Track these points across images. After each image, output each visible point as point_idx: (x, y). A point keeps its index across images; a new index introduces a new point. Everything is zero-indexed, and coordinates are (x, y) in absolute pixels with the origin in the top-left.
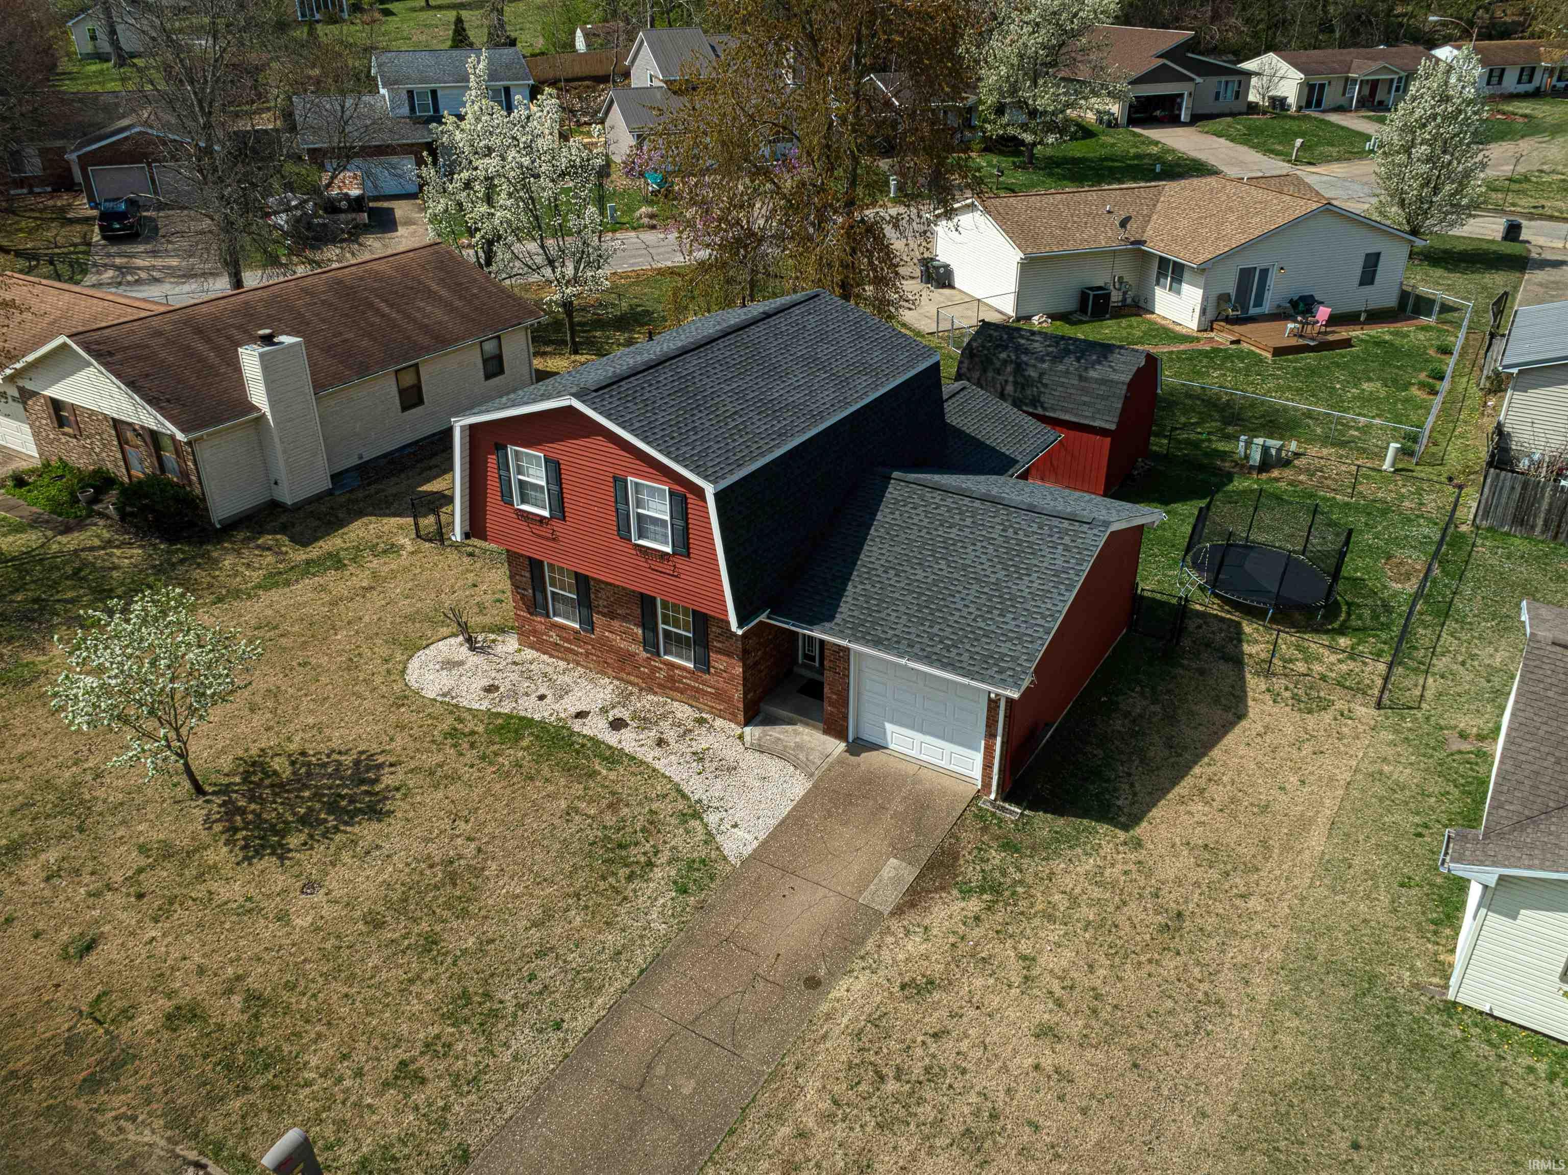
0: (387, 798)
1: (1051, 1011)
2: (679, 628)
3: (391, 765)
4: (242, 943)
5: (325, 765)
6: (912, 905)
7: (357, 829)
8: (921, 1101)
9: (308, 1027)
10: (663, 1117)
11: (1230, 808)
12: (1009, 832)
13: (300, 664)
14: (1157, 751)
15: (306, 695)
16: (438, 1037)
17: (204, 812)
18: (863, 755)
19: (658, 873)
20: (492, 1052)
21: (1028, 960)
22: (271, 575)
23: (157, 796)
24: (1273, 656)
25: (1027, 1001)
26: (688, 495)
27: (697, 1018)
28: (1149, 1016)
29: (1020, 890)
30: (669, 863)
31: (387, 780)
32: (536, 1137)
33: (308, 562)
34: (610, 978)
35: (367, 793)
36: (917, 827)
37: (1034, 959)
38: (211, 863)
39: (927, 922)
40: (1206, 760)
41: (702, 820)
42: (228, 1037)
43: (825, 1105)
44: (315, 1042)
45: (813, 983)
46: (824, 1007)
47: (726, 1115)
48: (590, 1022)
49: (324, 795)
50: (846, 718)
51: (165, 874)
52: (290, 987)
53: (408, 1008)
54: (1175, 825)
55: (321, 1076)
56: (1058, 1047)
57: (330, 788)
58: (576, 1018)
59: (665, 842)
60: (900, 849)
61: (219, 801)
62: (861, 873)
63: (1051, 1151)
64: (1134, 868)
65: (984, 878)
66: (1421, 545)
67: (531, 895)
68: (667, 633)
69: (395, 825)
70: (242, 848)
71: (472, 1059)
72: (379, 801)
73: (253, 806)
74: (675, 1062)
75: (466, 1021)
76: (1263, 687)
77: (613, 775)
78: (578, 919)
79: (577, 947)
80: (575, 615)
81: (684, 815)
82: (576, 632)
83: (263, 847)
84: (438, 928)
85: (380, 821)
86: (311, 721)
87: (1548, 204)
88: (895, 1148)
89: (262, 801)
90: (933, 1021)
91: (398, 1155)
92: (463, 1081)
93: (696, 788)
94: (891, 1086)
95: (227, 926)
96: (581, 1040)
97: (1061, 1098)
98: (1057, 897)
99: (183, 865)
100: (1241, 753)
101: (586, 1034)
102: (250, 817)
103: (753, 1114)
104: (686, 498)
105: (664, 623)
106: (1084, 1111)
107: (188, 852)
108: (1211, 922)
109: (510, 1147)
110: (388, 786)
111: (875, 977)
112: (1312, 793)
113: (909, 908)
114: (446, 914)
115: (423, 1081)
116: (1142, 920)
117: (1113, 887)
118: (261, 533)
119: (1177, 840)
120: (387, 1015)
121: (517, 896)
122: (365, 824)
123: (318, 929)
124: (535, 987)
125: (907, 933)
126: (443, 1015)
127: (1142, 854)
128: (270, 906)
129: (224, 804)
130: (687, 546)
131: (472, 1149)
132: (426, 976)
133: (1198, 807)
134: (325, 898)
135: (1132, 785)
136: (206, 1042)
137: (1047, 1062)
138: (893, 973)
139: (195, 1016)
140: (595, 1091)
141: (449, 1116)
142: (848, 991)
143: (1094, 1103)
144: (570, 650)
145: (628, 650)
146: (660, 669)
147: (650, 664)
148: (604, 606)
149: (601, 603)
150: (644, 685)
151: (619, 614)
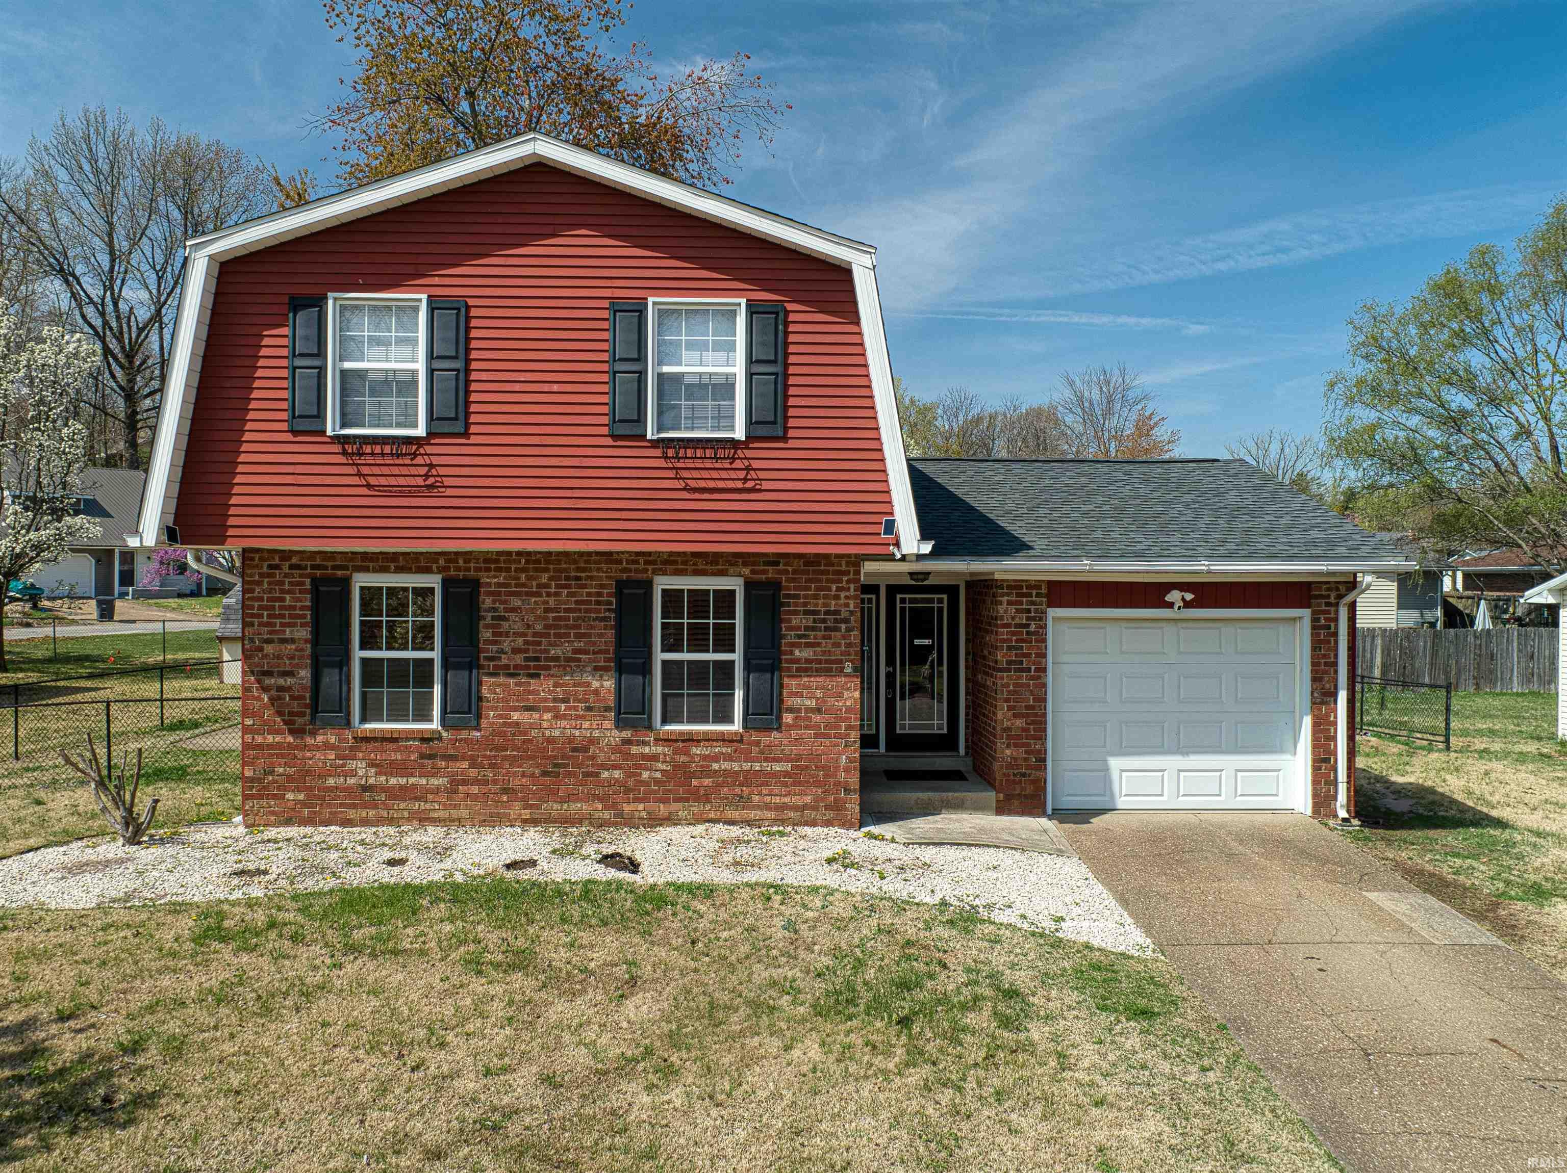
2: (707, 650)
18: (1094, 820)
26: (790, 307)
68: (673, 671)
82: (429, 740)
104: (786, 313)
105: (666, 647)
130: (782, 415)
144: (405, 792)
145: (571, 739)
146: (654, 758)
147: (627, 756)
148: (516, 651)
149: (506, 645)
150: (606, 815)
151: (556, 659)
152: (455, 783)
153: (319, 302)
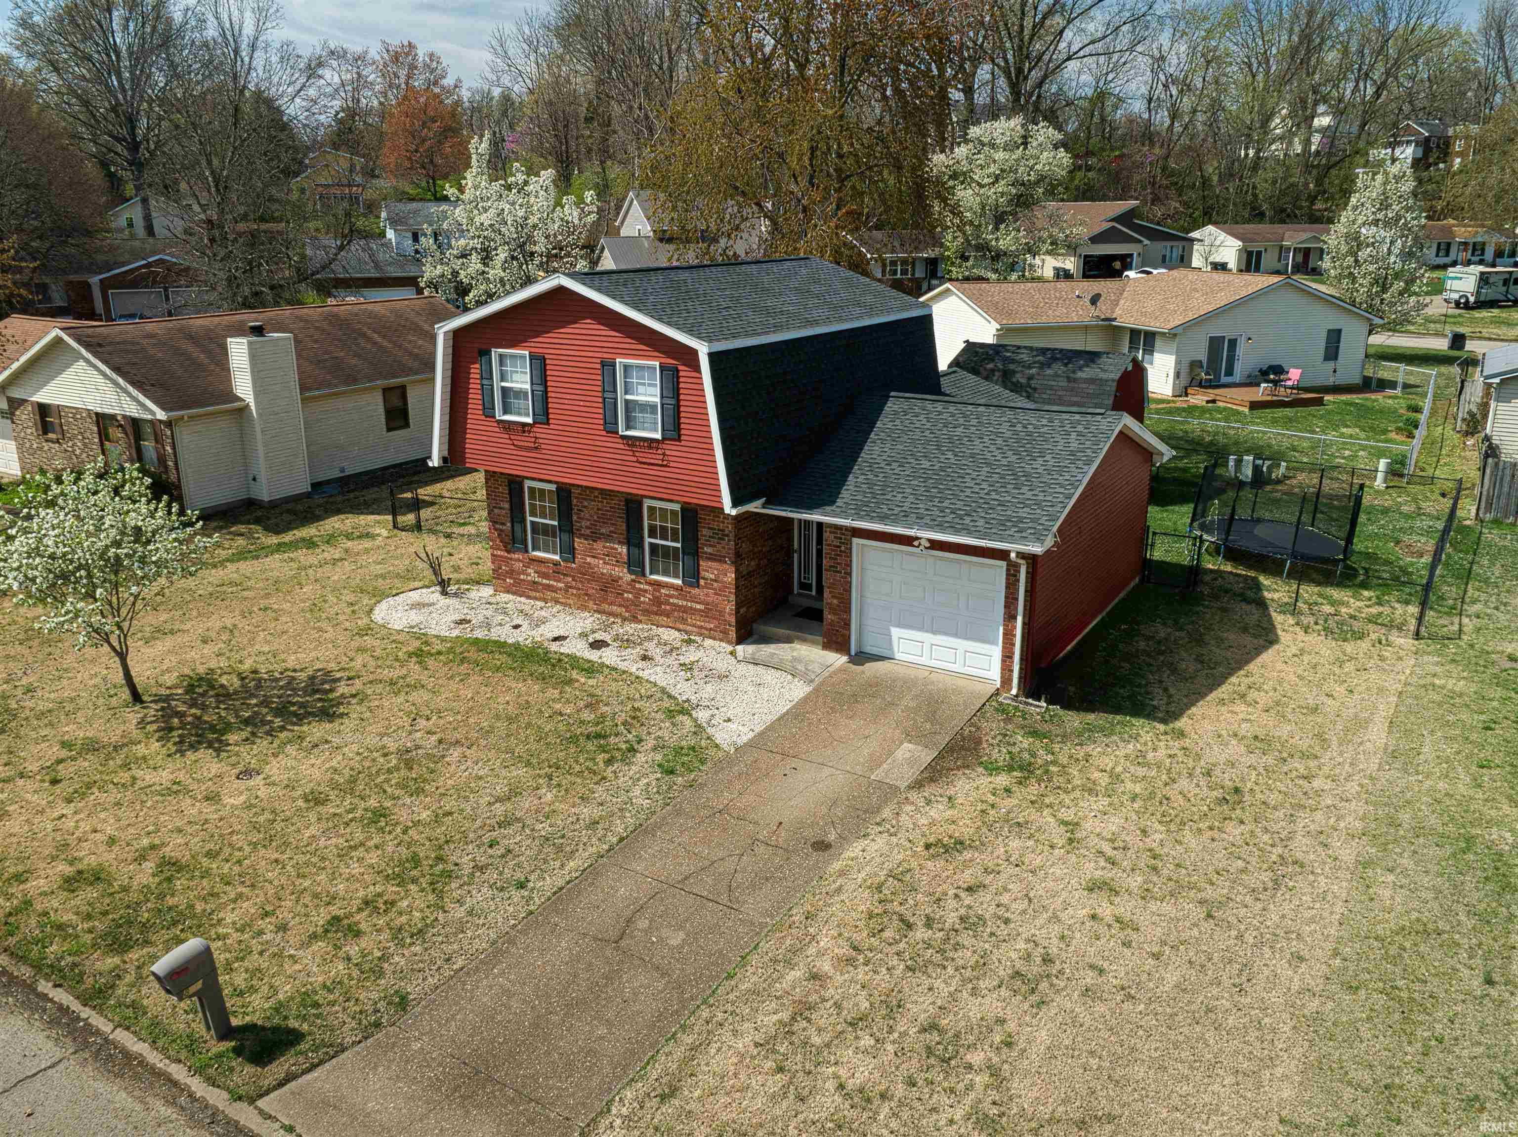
0: (342, 703)
1: (1103, 868)
2: (667, 539)
3: (349, 679)
4: (162, 818)
5: (277, 680)
6: (932, 780)
7: (305, 728)
8: (957, 947)
9: (228, 888)
10: (646, 966)
11: (1277, 707)
12: (1036, 722)
13: (260, 609)
14: (1188, 664)
15: (264, 630)
16: (380, 895)
17: (141, 715)
18: (867, 665)
19: (640, 758)
20: (442, 907)
21: (1072, 826)
22: (240, 553)
23: (90, 704)
24: (1296, 601)
25: (1074, 859)
26: (680, 368)
27: (686, 878)
28: (1218, 873)
29: (1053, 769)
30: (655, 749)
31: (343, 689)
32: (491, 987)
33: (279, 544)
34: (585, 844)
35: (320, 700)
36: (931, 717)
37: (1077, 824)
38: (140, 755)
39: (951, 792)
40: (1242, 672)
41: (691, 715)
42: (134, 896)
43: (844, 951)
44: (235, 901)
45: (822, 846)
46: (837, 866)
47: (723, 964)
48: (561, 883)
49: (273, 702)
50: (847, 625)
51: (87, 764)
52: (212, 855)
53: (347, 871)
54: (1218, 720)
55: (237, 930)
56: (1117, 900)
57: (279, 697)
58: (544, 879)
59: (649, 733)
60: (913, 735)
61: (158, 707)
62: (871, 755)
63: (1122, 993)
64: (1180, 753)
65: (1012, 759)
66: (1428, 532)
67: (496, 776)
68: (653, 547)
69: (348, 724)
70: (175, 744)
71: (417, 914)
72: (333, 706)
73: (193, 711)
74: (661, 917)
75: (414, 881)
76: (1292, 622)
77: (591, 682)
78: (549, 795)
79: (548, 818)
80: (554, 547)
81: (670, 711)
82: (556, 564)
83: (199, 743)
84: (388, 804)
85: (331, 722)
86: (266, 649)
87: (1485, 330)
88: (930, 989)
89: (204, 707)
90: (967, 877)
91: (321, 1002)
92: (406, 934)
93: (683, 690)
94: (921, 933)
95: (149, 804)
96: (549, 899)
97: (1127, 944)
98: (1096, 775)
99: (109, 757)
100: (1278, 668)
101: (555, 893)
102: (189, 719)
103: (754, 959)
104: (678, 371)
105: (650, 537)
106: (1156, 956)
107: (115, 747)
108: (1273, 798)
109: (459, 996)
110: (342, 695)
111: (894, 840)
112: (1363, 699)
113: (929, 783)
114: (397, 792)
115: (358, 934)
116: (1196, 795)
117: (1159, 767)
118: (234, 524)
119: (1224, 733)
120: (323, 876)
121: (481, 778)
122: (314, 724)
123: (250, 807)
124: (498, 851)
125: (929, 802)
126: (388, 876)
127: (1187, 742)
128: (200, 790)
129: (163, 709)
130: (677, 427)
131: (411, 997)
132: (371, 844)
133: (1240, 707)
134: (263, 782)
135: (1166, 690)
136: (107, 901)
137: (1106, 911)
138: (916, 835)
139: (99, 878)
140: (563, 944)
141: (386, 965)
142: (863, 851)
143: (1167, 949)
144: (548, 587)
145: (611, 575)
146: (646, 591)
147: (634, 588)
148: (587, 527)
149: (583, 524)
150: (627, 614)
151: (602, 534)
152: (568, 587)
153: (488, 353)
